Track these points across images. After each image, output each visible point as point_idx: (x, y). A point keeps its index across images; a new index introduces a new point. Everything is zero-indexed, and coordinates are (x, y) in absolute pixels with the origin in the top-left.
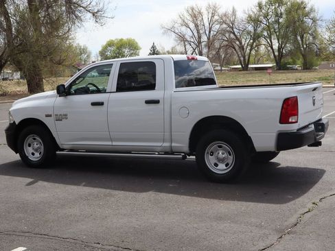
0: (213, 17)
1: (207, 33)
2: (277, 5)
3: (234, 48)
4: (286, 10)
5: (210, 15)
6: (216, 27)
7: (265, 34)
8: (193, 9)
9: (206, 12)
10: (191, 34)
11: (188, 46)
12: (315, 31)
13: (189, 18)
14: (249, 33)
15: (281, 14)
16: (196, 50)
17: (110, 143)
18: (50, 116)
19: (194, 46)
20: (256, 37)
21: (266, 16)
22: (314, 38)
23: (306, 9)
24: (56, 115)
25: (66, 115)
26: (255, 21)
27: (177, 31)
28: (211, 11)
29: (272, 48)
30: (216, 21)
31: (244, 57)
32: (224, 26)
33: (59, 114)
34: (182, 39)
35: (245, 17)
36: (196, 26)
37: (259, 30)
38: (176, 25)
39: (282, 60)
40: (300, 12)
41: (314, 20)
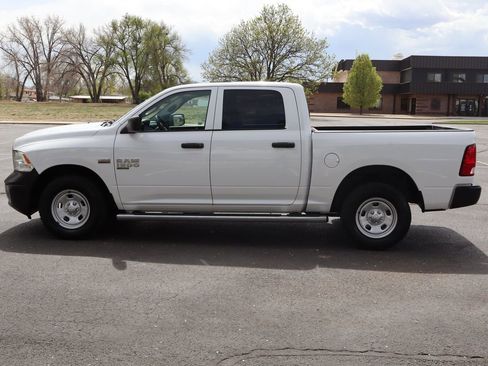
0: (53, 34)
1: (47, 53)
2: (135, 27)
3: (82, 74)
4: (145, 34)
5: (50, 31)
6: (58, 47)
7: (120, 60)
8: (27, 21)
9: (45, 27)
10: (25, 52)
11: (21, 68)
12: (178, 62)
13: (23, 32)
14: (100, 57)
15: (140, 38)
16: (32, 74)
17: (210, 201)
18: (108, 162)
19: (29, 68)
20: (109, 63)
21: (121, 39)
22: (177, 69)
23: (169, 36)
24: (118, 161)
25: (137, 161)
26: (108, 44)
27: (5, 47)
28: (51, 26)
29: (128, 77)
30: (59, 38)
31: (94, 86)
32: (70, 46)
33: (123, 159)
34: (13, 57)
35: (95, 37)
36: (32, 42)
37: (113, 55)
38: (5, 40)
39: (140, 93)
40: (162, 39)
41: (176, 49)
